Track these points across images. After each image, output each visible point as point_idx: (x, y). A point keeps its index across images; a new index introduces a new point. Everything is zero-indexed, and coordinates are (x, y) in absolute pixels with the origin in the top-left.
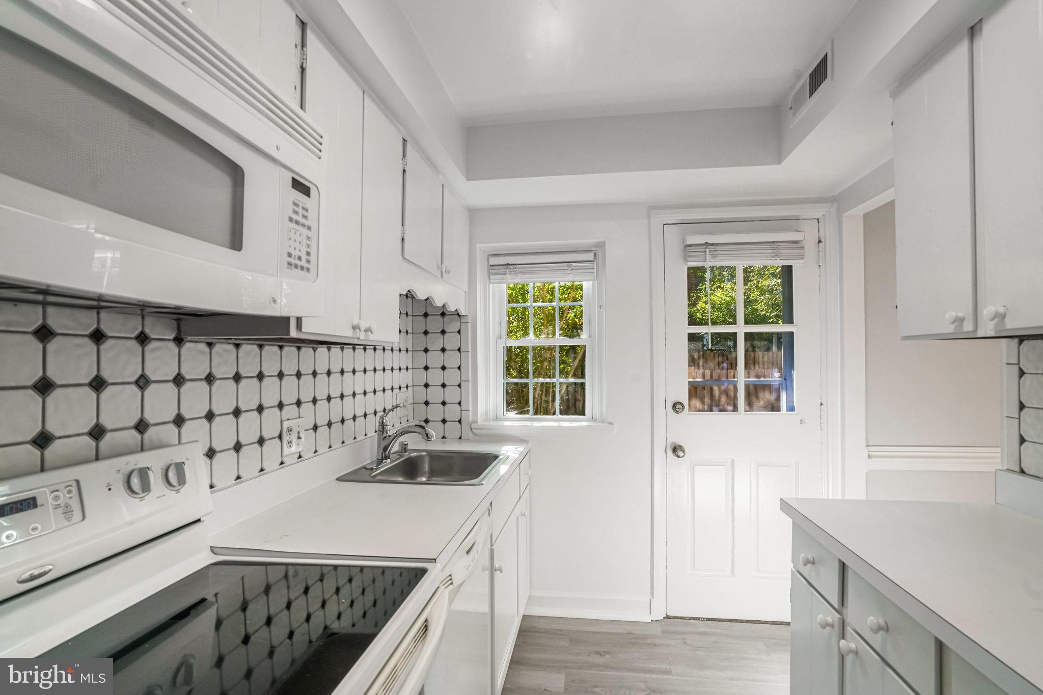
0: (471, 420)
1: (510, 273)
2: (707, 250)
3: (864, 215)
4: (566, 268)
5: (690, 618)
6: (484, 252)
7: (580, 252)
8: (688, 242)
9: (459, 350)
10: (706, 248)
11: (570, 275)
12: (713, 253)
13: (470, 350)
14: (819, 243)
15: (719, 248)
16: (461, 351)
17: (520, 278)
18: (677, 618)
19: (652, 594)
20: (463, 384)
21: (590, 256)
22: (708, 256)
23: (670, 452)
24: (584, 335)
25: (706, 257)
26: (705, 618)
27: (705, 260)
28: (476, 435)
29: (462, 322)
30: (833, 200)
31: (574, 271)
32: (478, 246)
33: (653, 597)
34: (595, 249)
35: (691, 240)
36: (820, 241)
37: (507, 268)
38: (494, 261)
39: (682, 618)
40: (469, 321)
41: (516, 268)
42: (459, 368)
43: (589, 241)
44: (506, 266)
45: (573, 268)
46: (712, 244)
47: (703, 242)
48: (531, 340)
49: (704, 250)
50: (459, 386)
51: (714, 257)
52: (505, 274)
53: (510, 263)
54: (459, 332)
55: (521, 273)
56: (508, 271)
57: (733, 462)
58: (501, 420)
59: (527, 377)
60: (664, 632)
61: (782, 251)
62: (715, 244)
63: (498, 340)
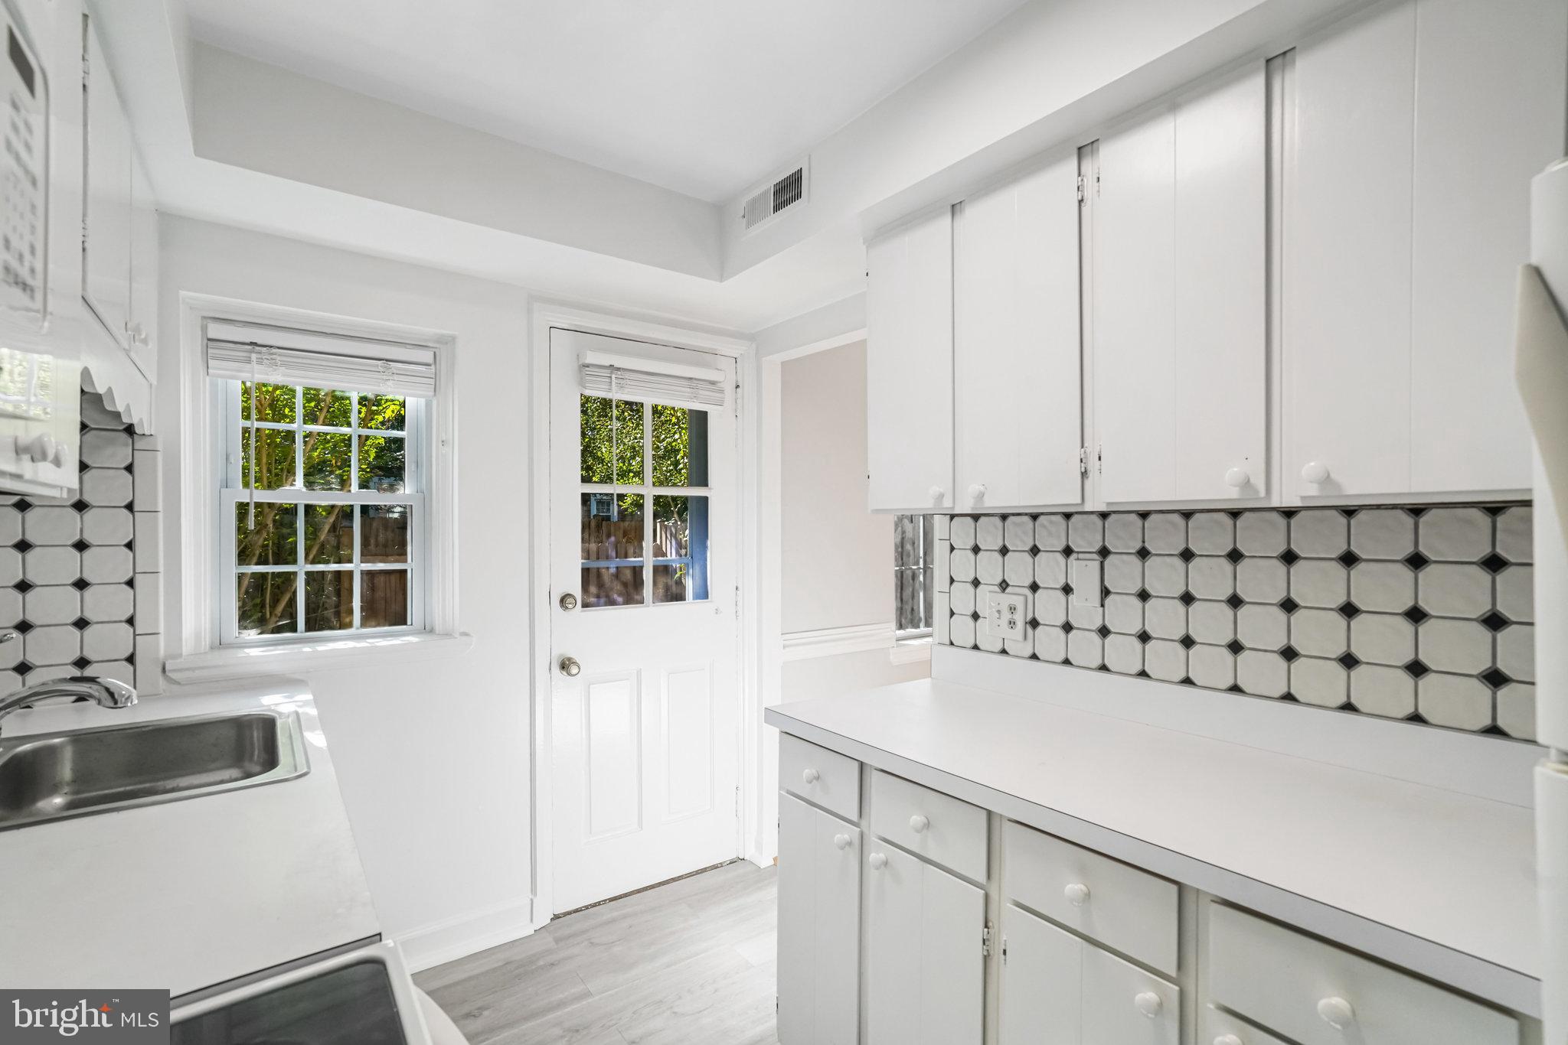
0: (162, 653)
1: (260, 362)
2: (613, 376)
3: (782, 363)
4: (381, 369)
5: (587, 907)
6: (191, 308)
7: (408, 346)
8: (588, 361)
9: (130, 507)
10: (611, 373)
11: (390, 383)
12: (620, 381)
13: (160, 508)
14: (736, 388)
15: (627, 375)
16: (136, 508)
17: (284, 375)
18: (569, 913)
19: (534, 891)
20: (139, 581)
21: (426, 356)
22: (613, 383)
23: (556, 669)
24: (407, 490)
25: (611, 385)
26: (606, 900)
27: (610, 390)
28: (179, 683)
29: (136, 447)
30: (751, 338)
31: (396, 377)
32: (183, 293)
33: (536, 895)
34: (435, 345)
35: (591, 358)
36: (738, 387)
37: (251, 352)
38: (216, 331)
39: (576, 911)
40: (159, 448)
41: (272, 354)
42: (130, 545)
43: (426, 329)
44: (250, 347)
45: (395, 371)
46: (618, 369)
47: (607, 364)
48: (295, 492)
49: (609, 375)
50: (130, 583)
51: (621, 387)
52: (249, 361)
53: (259, 342)
54: (129, 469)
55: (284, 364)
56: (254, 356)
57: (639, 673)
58: (231, 646)
59: (295, 562)
60: (557, 941)
61: (701, 392)
62: (623, 369)
63: (224, 490)
